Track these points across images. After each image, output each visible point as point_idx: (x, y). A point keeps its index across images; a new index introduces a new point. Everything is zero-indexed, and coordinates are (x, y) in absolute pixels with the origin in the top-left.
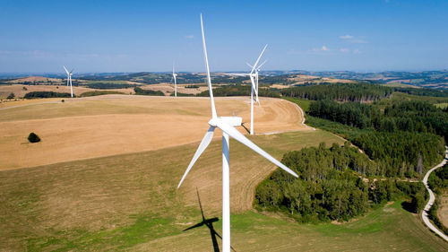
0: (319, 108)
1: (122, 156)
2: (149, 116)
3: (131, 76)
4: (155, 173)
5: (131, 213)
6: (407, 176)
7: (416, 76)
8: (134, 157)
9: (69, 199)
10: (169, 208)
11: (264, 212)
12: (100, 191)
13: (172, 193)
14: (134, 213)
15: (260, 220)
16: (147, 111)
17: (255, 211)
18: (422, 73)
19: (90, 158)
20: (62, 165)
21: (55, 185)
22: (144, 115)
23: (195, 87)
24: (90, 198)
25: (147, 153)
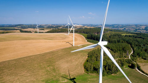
0: (90, 36)
1: (29, 57)
2: (34, 41)
3: (16, 26)
4: (44, 63)
5: (42, 79)
6: (125, 57)
7: (110, 26)
8: (34, 57)
9: (14, 77)
10: (55, 76)
11: (90, 74)
12: (26, 72)
13: (54, 70)
14: (43, 79)
15: (89, 77)
16: (33, 39)
17: (86, 73)
18: (112, 25)
19: (16, 58)
20: (4, 62)
21: (4, 71)
22: (32, 40)
23: (43, 30)
24: (22, 75)
25: (38, 55)
